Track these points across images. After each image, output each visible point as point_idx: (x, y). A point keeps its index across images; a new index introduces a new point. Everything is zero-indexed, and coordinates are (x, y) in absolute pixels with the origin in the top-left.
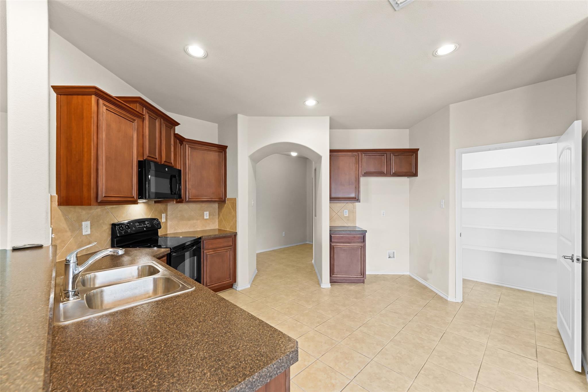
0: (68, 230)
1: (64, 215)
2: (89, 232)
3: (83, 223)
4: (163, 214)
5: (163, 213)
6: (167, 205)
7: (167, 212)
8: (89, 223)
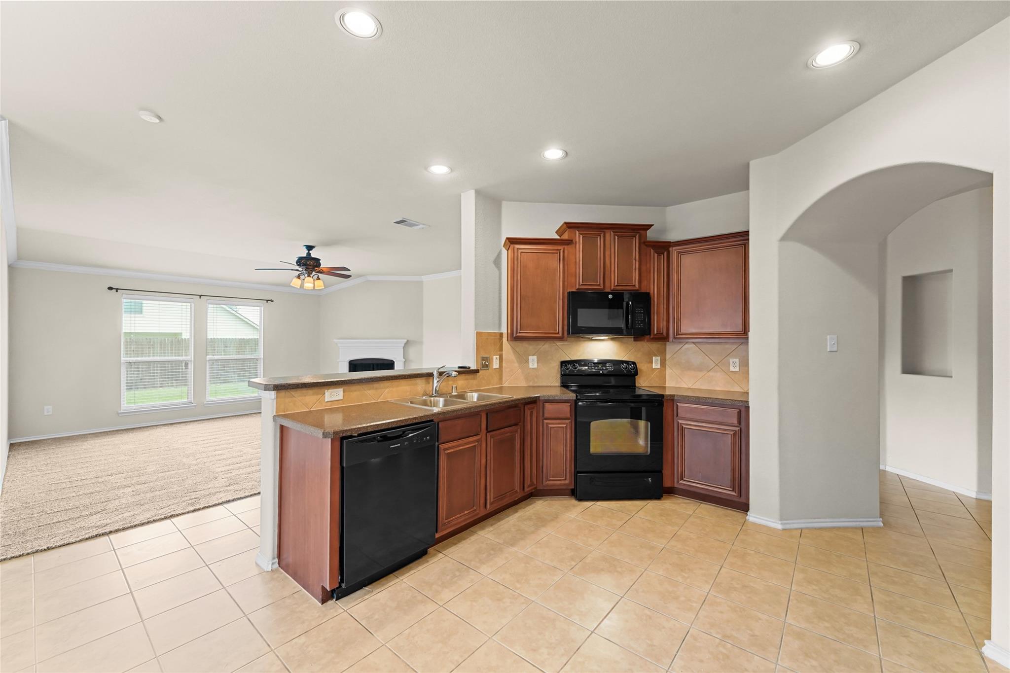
0: (515, 361)
1: (513, 348)
2: (535, 366)
3: (530, 357)
4: (654, 358)
5: (656, 356)
6: (665, 345)
7: (666, 354)
8: (535, 357)
